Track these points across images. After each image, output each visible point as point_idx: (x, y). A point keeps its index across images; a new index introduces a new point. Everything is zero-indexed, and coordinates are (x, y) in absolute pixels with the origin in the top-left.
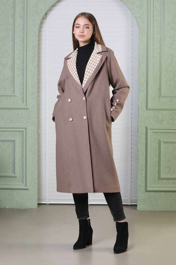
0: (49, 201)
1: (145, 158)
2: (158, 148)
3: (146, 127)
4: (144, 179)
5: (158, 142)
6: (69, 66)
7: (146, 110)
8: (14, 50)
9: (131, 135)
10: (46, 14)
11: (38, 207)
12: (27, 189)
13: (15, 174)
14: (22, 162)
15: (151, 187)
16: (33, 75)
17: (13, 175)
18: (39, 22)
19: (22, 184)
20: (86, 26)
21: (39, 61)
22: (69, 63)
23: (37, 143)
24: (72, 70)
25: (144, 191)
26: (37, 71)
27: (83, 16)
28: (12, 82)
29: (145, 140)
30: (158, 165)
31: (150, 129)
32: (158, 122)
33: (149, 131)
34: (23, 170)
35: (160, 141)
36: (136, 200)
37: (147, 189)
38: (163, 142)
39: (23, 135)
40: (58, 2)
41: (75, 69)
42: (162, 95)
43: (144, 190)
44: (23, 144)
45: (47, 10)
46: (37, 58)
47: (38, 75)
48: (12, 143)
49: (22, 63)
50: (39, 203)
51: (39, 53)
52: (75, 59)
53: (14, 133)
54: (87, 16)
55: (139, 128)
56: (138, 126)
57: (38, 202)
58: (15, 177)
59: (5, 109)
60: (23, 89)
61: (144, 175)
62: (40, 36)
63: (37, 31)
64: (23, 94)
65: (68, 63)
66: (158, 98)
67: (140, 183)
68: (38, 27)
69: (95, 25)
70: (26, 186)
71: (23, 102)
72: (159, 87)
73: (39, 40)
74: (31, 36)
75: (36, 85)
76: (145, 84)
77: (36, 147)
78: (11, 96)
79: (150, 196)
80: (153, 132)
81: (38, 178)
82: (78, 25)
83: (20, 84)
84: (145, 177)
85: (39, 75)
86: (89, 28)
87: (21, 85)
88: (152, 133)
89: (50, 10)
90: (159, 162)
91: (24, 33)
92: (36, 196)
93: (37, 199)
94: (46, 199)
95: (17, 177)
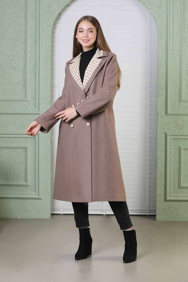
0: (63, 211)
1: (164, 166)
2: (178, 155)
3: (165, 133)
4: (163, 187)
5: (178, 149)
6: (72, 71)
7: (166, 115)
8: (25, 52)
9: (149, 141)
10: (59, 15)
11: (51, 217)
12: (40, 199)
13: (27, 183)
14: (35, 170)
15: (170, 196)
16: (46, 78)
17: (25, 183)
18: (52, 23)
19: (35, 193)
20: (90, 30)
21: (52, 64)
22: (72, 68)
23: (50, 150)
24: (75, 74)
25: (164, 201)
26: (50, 74)
27: (86, 20)
28: (24, 86)
29: (164, 147)
30: (178, 173)
31: (170, 135)
32: (178, 128)
33: (169, 137)
34: (35, 178)
35: (180, 148)
36: (155, 210)
37: (166, 199)
38: (183, 149)
39: (35, 142)
40: (72, 1)
41: (78, 73)
42: (182, 100)
43: (163, 199)
44: (35, 151)
45: (60, 10)
46: (50, 60)
47: (51, 78)
48: (24, 150)
49: (35, 66)
50: (53, 213)
51: (52, 56)
52: (78, 64)
53: (26, 139)
54: (90, 19)
55: (158, 134)
56: (157, 132)
57: (51, 211)
58: (27, 186)
59: (17, 114)
60: (35, 93)
61: (163, 183)
62: (53, 37)
63: (50, 33)
64: (35, 98)
65: (70, 67)
66: (178, 103)
67: (159, 193)
68: (51, 28)
69: (98, 28)
70: (39, 195)
71: (36, 107)
72: (179, 91)
73: (53, 42)
74: (43, 37)
75: (50, 89)
76: (164, 87)
77: (49, 154)
78: (22, 101)
79: (170, 206)
80: (174, 139)
81: (51, 187)
82: (81, 30)
83: (32, 88)
84: (165, 186)
85: (53, 78)
86: (92, 32)
87: (34, 89)
88: (172, 139)
89: (64, 10)
90: (179, 170)
91: (36, 34)
92: (50, 206)
93: (50, 208)
94: (59, 209)
95: (29, 185)
